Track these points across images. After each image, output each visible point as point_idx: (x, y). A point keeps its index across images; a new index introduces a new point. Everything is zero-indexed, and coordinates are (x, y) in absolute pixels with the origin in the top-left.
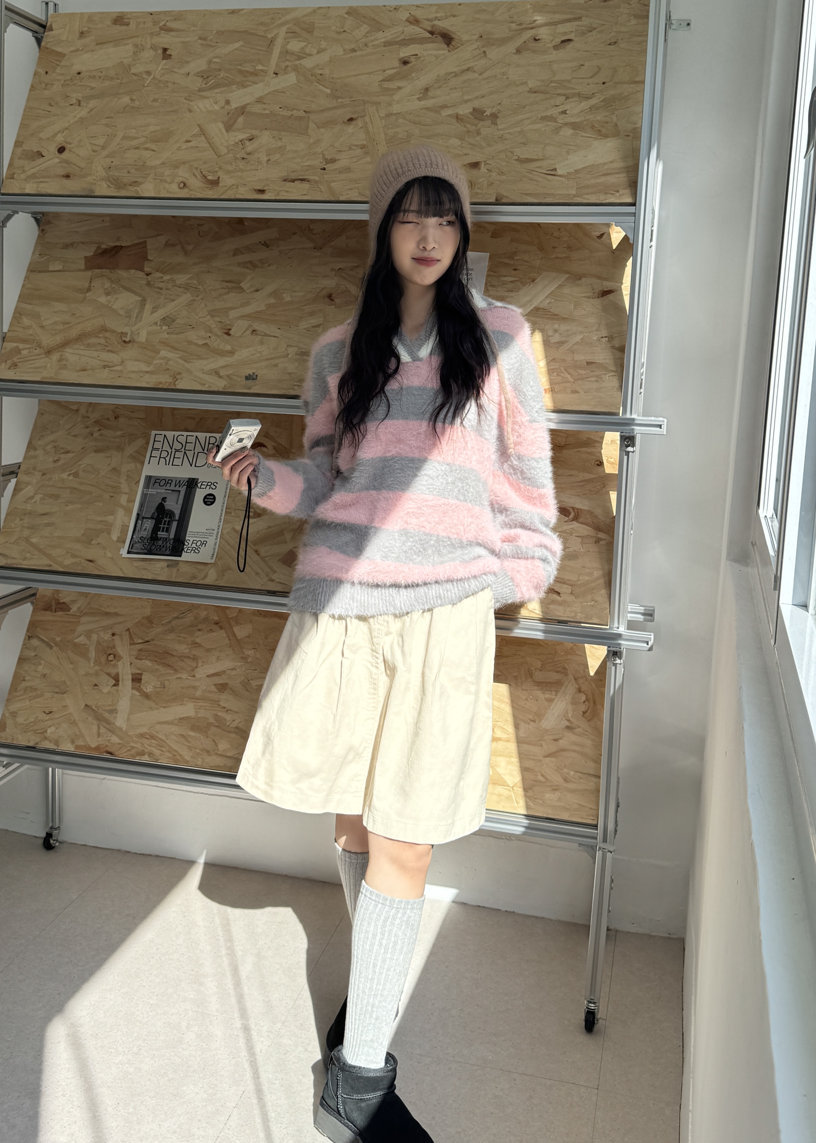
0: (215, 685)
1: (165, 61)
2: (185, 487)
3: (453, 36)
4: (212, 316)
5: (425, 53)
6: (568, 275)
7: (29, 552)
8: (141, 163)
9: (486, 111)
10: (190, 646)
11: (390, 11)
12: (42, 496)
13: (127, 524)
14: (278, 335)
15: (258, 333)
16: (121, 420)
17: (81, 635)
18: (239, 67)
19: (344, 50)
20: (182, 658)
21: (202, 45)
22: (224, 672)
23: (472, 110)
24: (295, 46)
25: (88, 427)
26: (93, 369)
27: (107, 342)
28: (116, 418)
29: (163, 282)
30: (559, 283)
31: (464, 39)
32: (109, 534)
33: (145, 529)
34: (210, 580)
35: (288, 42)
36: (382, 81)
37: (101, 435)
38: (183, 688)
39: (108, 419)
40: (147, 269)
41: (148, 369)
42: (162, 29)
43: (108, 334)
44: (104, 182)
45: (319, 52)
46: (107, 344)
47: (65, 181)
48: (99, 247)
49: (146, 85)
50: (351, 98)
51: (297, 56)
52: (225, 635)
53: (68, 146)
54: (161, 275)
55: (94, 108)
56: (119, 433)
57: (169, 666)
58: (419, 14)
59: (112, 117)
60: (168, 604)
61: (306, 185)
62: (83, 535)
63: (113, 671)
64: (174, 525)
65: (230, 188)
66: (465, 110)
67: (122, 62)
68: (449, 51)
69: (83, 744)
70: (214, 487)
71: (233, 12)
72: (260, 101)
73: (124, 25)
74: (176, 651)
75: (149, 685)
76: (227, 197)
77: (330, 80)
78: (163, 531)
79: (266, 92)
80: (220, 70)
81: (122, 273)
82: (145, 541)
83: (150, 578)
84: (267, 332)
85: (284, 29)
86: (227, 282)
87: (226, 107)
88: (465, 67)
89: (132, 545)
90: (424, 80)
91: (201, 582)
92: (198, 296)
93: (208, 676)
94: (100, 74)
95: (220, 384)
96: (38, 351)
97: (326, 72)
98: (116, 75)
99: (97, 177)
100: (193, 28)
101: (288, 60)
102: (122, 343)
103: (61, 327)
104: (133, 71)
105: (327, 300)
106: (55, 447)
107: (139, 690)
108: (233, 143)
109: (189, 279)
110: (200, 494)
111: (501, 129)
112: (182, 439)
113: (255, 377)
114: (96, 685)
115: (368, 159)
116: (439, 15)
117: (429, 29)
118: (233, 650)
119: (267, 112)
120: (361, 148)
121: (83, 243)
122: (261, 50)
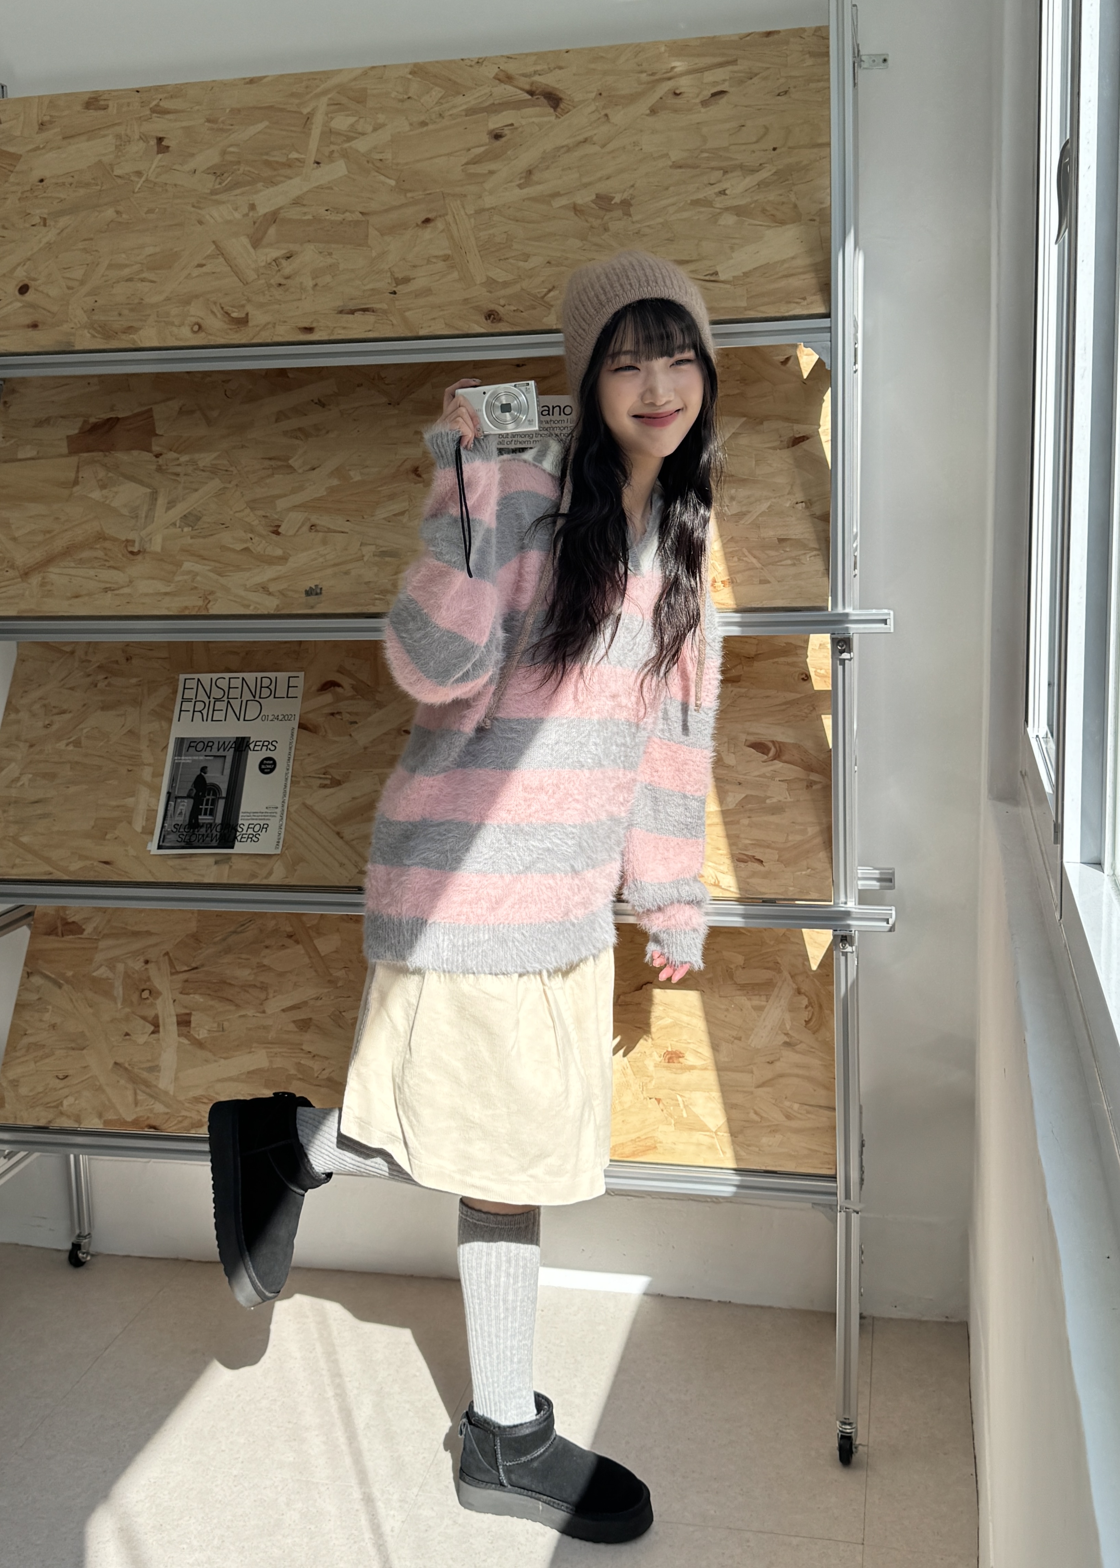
0: (294, 1022)
1: (160, 156)
2: (232, 750)
3: (561, 95)
4: (252, 509)
5: (524, 122)
6: (744, 419)
7: (18, 857)
8: (136, 301)
9: (614, 198)
10: (255, 971)
11: (471, 66)
12: (31, 776)
13: (155, 808)
14: (346, 530)
15: (318, 528)
16: (134, 661)
17: (101, 965)
18: (265, 157)
19: (411, 124)
20: (246, 987)
21: (212, 129)
22: (305, 1003)
23: (594, 197)
24: (342, 123)
25: (89, 675)
26: (90, 594)
27: (106, 555)
28: (127, 660)
29: (179, 465)
30: (733, 431)
31: (576, 100)
32: (130, 823)
33: (181, 813)
34: (276, 878)
35: (332, 118)
36: (467, 164)
37: (109, 685)
38: (250, 1029)
39: (117, 662)
40: (156, 449)
41: (168, 589)
42: (153, 111)
43: (107, 544)
44: (86, 331)
45: (375, 130)
46: (107, 558)
47: (32, 333)
48: (85, 422)
49: (136, 190)
50: (425, 190)
51: (346, 136)
52: (303, 952)
53: (32, 284)
54: (175, 455)
55: (66, 228)
56: (134, 681)
57: (228, 1000)
58: (511, 68)
59: (91, 239)
60: (219, 915)
61: (370, 318)
62: (93, 827)
63: (151, 1013)
64: (221, 804)
65: (265, 327)
66: (584, 198)
67: (100, 161)
68: (557, 116)
69: (115, 1117)
70: (273, 748)
71: (252, 81)
72: (297, 202)
73: (100, 109)
74: (237, 978)
75: (202, 1028)
76: (260, 341)
77: (394, 167)
78: (205, 814)
79: (305, 190)
80: (239, 163)
81: (122, 457)
82: (182, 830)
83: (192, 881)
84: (332, 527)
85: (325, 100)
86: (270, 459)
87: (251, 214)
88: (580, 138)
89: (163, 837)
90: (525, 158)
91: (265, 882)
92: (230, 482)
93: (283, 1010)
94: (70, 180)
95: (270, 605)
96: (11, 573)
97: (388, 156)
98: (93, 179)
99: (75, 324)
100: (197, 108)
101: (331, 143)
102: (129, 555)
103: (40, 538)
104: (118, 172)
105: (413, 476)
106: (45, 706)
107: (188, 1036)
108: (263, 264)
109: (215, 458)
110: (253, 759)
111: (637, 222)
112: (223, 684)
113: (319, 591)
114: (127, 1034)
115: (455, 275)
116: (538, 68)
117: (527, 87)
118: (316, 971)
119: (309, 217)
120: (444, 261)
121: (62, 417)
122: (295, 132)
